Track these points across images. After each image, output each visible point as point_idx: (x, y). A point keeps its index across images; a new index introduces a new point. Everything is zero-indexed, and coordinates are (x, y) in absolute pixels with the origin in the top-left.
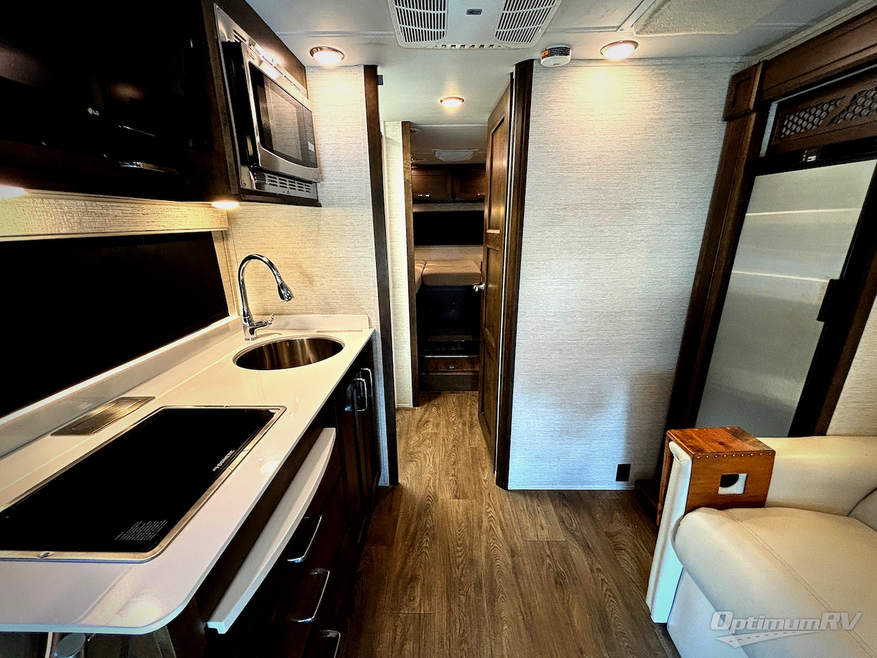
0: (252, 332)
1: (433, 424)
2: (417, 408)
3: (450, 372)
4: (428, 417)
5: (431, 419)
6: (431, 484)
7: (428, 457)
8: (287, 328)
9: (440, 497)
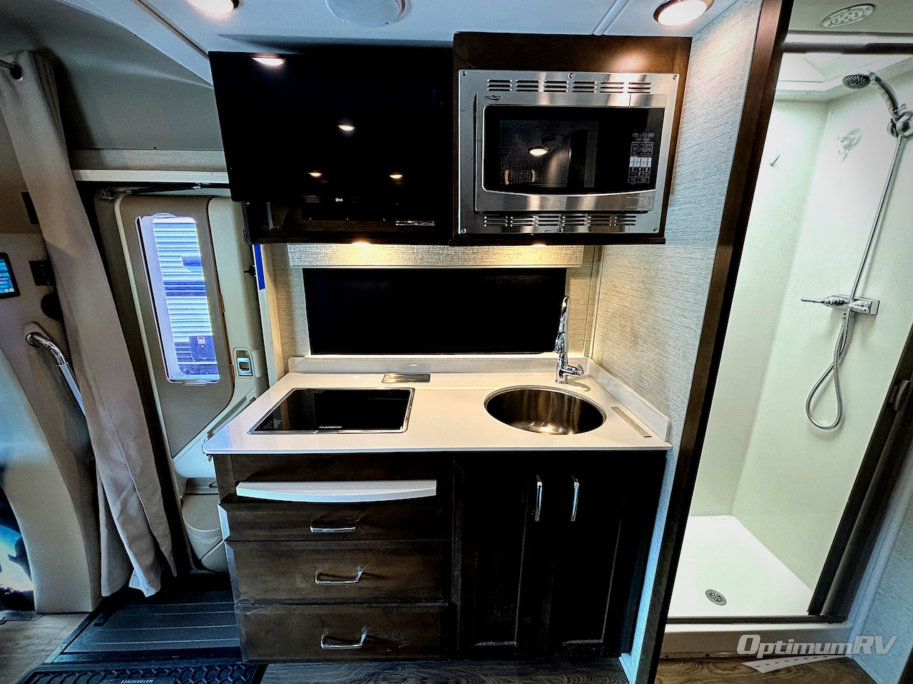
0: (560, 374)
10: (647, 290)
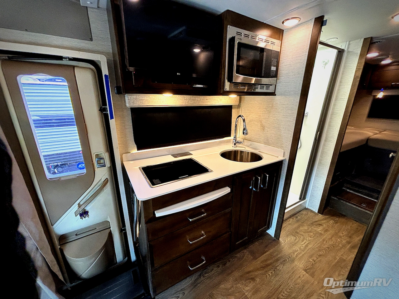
0: (235, 144)
1: (324, 228)
2: (320, 214)
3: (361, 208)
4: (324, 223)
5: (324, 225)
6: (296, 253)
7: (305, 241)
8: (250, 146)
9: (296, 263)
10: (268, 111)
